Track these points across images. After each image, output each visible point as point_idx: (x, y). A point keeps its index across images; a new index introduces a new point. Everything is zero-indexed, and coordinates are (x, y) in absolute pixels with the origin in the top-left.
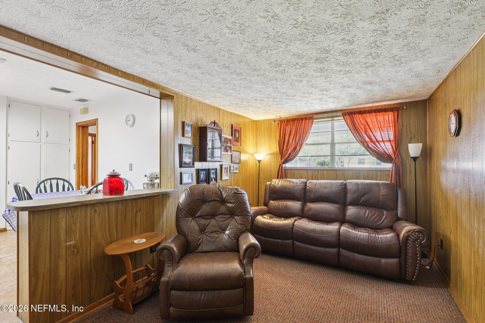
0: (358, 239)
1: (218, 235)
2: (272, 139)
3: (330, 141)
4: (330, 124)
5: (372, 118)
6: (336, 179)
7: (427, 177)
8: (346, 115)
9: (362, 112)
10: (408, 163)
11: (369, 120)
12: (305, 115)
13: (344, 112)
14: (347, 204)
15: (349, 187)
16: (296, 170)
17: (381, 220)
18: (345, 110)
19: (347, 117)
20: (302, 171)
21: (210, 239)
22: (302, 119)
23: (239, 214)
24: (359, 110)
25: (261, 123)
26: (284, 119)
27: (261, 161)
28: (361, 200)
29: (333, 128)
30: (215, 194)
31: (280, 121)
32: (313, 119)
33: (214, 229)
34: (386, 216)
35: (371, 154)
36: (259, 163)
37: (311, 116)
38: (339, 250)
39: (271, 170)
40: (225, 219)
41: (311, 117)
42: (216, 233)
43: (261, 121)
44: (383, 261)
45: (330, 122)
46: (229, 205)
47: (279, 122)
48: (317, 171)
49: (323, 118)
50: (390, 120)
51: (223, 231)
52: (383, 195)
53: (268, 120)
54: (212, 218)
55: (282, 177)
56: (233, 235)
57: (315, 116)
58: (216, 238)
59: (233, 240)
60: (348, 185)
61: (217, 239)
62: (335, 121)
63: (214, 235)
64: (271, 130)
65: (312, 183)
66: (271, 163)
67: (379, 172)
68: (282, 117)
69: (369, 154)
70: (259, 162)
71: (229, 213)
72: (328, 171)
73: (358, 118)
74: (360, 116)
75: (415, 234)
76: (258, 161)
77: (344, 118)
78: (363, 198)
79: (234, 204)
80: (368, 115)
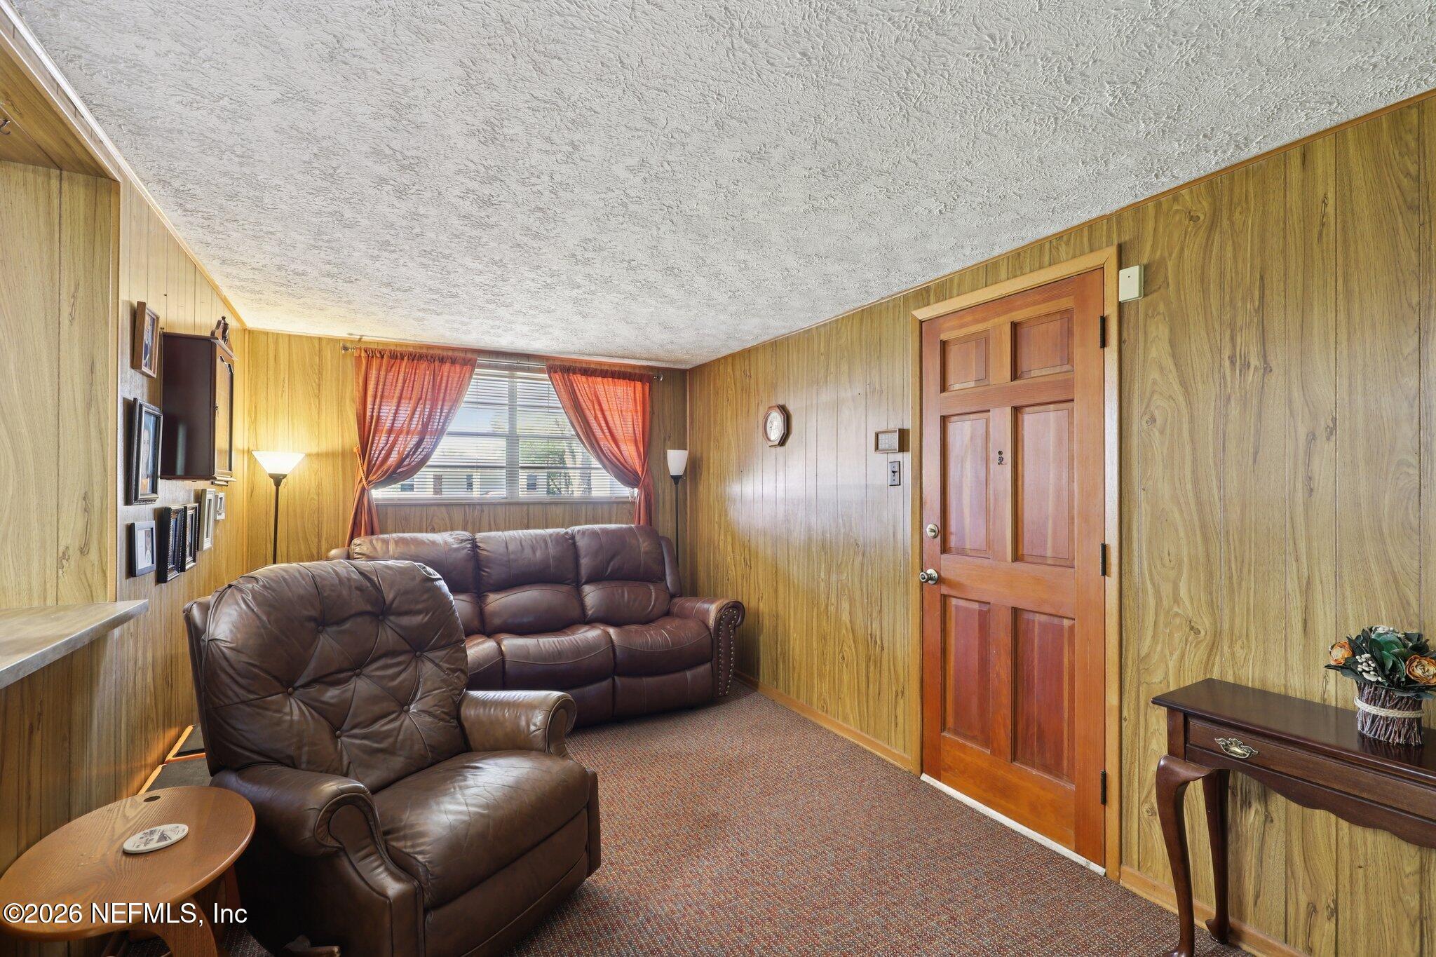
0: (651, 646)
1: (397, 724)
2: (323, 403)
3: (506, 428)
4: (504, 385)
5: (606, 387)
6: (528, 527)
7: (686, 513)
8: (556, 372)
9: (590, 371)
10: (660, 488)
11: (600, 389)
12: (454, 349)
13: (551, 362)
14: (584, 581)
15: (582, 543)
16: (416, 505)
17: (651, 601)
18: (554, 359)
19: (557, 376)
20: (432, 508)
21: (376, 745)
22: (442, 360)
23: (443, 642)
24: (584, 365)
25: (276, 343)
26: (380, 347)
27: (285, 476)
28: (609, 570)
29: (512, 395)
30: (358, 592)
31: (366, 352)
32: (473, 367)
33: (377, 709)
34: (656, 594)
35: (605, 467)
36: (278, 483)
37: (469, 356)
38: (614, 680)
39: (319, 510)
40: (402, 667)
41: (470, 360)
42: (386, 720)
43: (277, 336)
44: (689, 674)
45: (507, 379)
46: (406, 621)
47: (363, 354)
48: (478, 507)
49: (496, 367)
50: (638, 398)
51: (402, 705)
52: (646, 553)
53: (310, 338)
54: (353, 676)
55: (369, 530)
56: (443, 707)
57: (482, 360)
58: (395, 733)
59: (448, 722)
60: (578, 538)
61: (398, 735)
62: (518, 380)
63: (381, 726)
64: (320, 373)
65: (495, 539)
66: (319, 486)
67: (615, 505)
68: (365, 339)
69: (600, 466)
70: (278, 480)
71: (408, 647)
72: (507, 507)
73: (581, 382)
74: (584, 378)
75: (728, 612)
76: (272, 476)
77: (550, 377)
78: (612, 564)
79: (426, 615)
80: (599, 379)
